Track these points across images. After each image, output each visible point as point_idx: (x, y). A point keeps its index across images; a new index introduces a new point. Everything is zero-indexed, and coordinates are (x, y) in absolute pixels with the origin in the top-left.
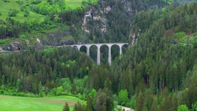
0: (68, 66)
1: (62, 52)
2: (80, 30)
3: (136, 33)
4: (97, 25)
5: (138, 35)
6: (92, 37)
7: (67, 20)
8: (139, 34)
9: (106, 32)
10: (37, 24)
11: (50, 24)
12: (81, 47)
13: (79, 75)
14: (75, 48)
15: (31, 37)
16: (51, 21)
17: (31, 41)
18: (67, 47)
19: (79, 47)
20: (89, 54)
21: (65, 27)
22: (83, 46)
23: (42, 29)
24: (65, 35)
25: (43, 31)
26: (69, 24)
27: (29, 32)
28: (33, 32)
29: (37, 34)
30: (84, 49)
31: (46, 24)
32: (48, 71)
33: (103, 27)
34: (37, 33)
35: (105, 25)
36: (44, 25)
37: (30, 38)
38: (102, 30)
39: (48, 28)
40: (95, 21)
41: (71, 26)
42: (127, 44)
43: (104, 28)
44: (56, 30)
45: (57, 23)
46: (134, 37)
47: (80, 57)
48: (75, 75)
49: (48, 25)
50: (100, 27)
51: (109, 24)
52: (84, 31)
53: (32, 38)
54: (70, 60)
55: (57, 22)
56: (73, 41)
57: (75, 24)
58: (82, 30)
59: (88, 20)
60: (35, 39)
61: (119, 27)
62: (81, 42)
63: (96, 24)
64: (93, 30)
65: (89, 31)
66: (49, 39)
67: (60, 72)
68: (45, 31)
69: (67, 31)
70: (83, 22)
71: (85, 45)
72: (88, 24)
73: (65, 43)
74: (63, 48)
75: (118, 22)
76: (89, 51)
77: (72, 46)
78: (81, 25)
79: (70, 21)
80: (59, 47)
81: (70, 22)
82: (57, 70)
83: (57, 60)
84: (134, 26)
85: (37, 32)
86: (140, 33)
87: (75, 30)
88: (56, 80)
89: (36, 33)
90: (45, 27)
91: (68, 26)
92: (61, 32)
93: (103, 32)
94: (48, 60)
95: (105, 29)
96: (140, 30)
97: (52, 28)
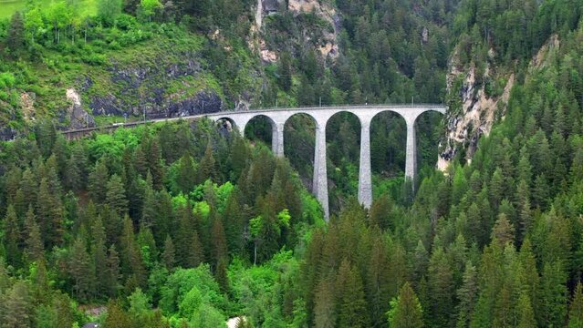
0: (204, 208)
1: (175, 146)
2: (242, 51)
3: (476, 65)
4: (305, 31)
5: (487, 72)
6: (289, 79)
7: (191, 12)
8: (487, 70)
9: (339, 60)
10: (70, 27)
11: (124, 28)
12: (250, 121)
13: (250, 246)
14: (226, 126)
15: (42, 80)
16: (126, 16)
17: (41, 100)
18: (195, 121)
19: (242, 120)
20: (281, 149)
21: (186, 40)
22: (257, 117)
23: (88, 46)
24: (183, 72)
25: (94, 56)
26: (200, 29)
27: (34, 58)
28: (51, 59)
29: (67, 69)
30: (260, 129)
31: (106, 25)
32: (114, 237)
33: (325, 42)
34: (69, 65)
35: (332, 32)
36: (99, 29)
37: (36, 87)
38: (325, 51)
39: (114, 43)
40: (295, 16)
41: (206, 37)
42: (443, 110)
43: (332, 43)
44: (146, 52)
45: (152, 24)
46: (471, 80)
47: (252, 168)
48: (231, 248)
49: (114, 30)
50: (314, 42)
51: (348, 27)
52: (256, 56)
53: (46, 88)
54: (208, 182)
55: (153, 20)
56: (218, 99)
57: (225, 28)
58: (249, 53)
59: (271, 14)
60: (57, 90)
61: (386, 41)
62: (248, 99)
63: (301, 29)
64: (291, 50)
65: (274, 57)
66: (118, 90)
67: (168, 241)
68: (100, 56)
69: (191, 56)
70: (252, 19)
71: (265, 114)
72: (269, 26)
73: (185, 104)
74: (176, 127)
75: (380, 21)
76: (281, 139)
77: (215, 118)
78: (247, 32)
79: (206, 16)
80: (160, 122)
81: (204, 19)
82: (153, 229)
83: (156, 184)
84: (464, 38)
85: (67, 61)
86: (492, 67)
87: (226, 53)
88: (152, 276)
89: (63, 65)
90: (102, 38)
91: (194, 36)
92: (167, 59)
93: (328, 59)
94: (116, 184)
95: (336, 47)
96: (491, 52)
97: (129, 44)
